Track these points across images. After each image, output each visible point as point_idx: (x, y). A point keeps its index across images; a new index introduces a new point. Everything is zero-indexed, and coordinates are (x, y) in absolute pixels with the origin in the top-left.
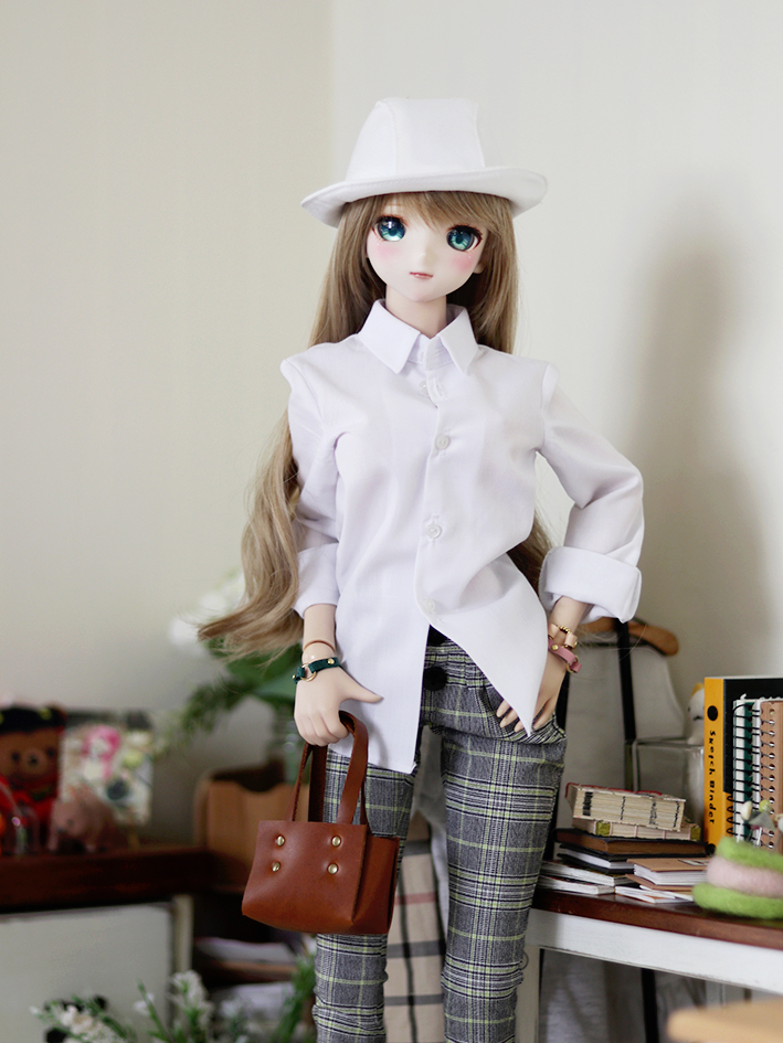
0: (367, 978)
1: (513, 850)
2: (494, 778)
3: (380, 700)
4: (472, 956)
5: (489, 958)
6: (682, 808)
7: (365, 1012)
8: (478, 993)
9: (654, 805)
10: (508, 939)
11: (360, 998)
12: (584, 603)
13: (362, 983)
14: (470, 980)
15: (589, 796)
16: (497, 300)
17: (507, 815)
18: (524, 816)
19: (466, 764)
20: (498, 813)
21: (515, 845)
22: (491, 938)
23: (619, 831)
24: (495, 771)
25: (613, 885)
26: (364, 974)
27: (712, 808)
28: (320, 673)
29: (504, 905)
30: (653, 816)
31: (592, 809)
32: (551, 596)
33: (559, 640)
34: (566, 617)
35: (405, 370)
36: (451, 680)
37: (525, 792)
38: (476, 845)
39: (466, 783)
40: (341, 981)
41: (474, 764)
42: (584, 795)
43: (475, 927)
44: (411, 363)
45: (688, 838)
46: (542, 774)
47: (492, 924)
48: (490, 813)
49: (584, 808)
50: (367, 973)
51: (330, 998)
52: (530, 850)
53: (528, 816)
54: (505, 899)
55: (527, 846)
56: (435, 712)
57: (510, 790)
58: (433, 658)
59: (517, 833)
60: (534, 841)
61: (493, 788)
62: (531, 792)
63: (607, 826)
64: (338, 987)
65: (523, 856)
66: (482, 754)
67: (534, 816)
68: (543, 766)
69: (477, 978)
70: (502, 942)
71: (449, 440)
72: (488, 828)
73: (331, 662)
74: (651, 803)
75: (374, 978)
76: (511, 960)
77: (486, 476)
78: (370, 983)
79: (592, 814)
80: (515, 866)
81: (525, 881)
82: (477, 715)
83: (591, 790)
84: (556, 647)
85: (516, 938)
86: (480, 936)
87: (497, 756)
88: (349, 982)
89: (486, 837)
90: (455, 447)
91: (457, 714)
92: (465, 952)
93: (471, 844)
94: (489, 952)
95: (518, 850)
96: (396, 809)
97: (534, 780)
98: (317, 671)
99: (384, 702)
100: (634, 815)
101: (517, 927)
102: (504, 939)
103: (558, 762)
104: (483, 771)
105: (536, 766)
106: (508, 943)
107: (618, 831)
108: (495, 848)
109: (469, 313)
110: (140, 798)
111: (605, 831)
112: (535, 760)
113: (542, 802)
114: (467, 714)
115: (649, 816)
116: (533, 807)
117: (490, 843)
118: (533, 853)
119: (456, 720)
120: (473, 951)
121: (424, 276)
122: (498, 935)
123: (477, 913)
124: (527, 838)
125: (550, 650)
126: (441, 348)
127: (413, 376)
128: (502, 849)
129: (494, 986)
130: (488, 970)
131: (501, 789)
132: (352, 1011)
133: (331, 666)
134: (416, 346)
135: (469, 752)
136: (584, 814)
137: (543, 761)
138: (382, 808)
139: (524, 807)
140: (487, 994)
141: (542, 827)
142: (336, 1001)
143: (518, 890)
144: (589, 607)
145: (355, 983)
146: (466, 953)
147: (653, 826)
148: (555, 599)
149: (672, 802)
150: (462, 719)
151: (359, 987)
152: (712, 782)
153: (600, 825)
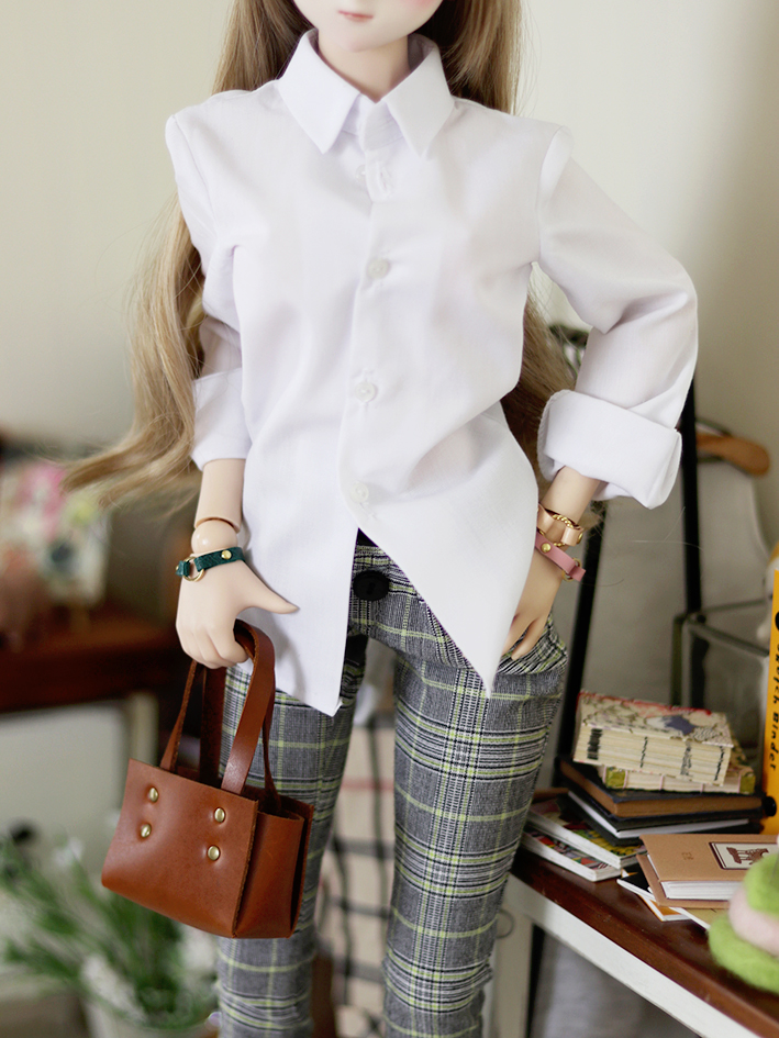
0: (279, 964)
1: (478, 819)
2: (455, 719)
3: (296, 610)
4: (417, 955)
5: (439, 960)
6: (727, 756)
7: (278, 1004)
8: (423, 1005)
9: (688, 750)
10: (467, 934)
11: (270, 988)
12: (596, 480)
13: (272, 970)
14: (413, 986)
15: (596, 734)
16: (479, 41)
17: (471, 772)
18: (496, 773)
19: (420, 694)
20: (458, 770)
21: (481, 812)
22: (442, 935)
23: (637, 781)
24: (457, 711)
25: (618, 867)
26: (274, 958)
27: (774, 748)
28: (211, 572)
29: (463, 892)
30: (687, 763)
31: (601, 751)
32: (552, 462)
33: (553, 535)
34: (569, 499)
35: (338, 146)
36: (395, 587)
37: (498, 740)
38: (427, 808)
39: (418, 721)
40: (244, 967)
41: (429, 696)
42: (590, 733)
43: (422, 917)
44: (346, 134)
45: (735, 789)
46: (525, 712)
47: (445, 916)
48: (447, 767)
49: (590, 750)
50: (279, 958)
51: (230, 984)
52: (504, 816)
53: (502, 773)
54: (465, 883)
55: (498, 812)
56: (375, 627)
57: (476, 739)
58: (368, 560)
59: (484, 796)
60: (510, 804)
61: (452, 734)
62: (508, 740)
63: (621, 775)
64: (239, 973)
65: (494, 827)
66: (440, 685)
67: (512, 771)
68: (527, 703)
69: (421, 986)
70: (459, 940)
71: (387, 266)
72: (443, 789)
73: (227, 555)
74: (684, 749)
75: (291, 963)
76: (471, 960)
77: (444, 315)
78: (284, 969)
79: (600, 757)
80: (480, 840)
81: (495, 857)
82: (430, 637)
83: (599, 727)
84: (547, 547)
85: (480, 931)
86: (429, 930)
87: (460, 690)
88: (254, 969)
89: (441, 800)
90: (396, 275)
91: (404, 633)
92: (408, 947)
93: (422, 806)
94: (440, 952)
95: (486, 819)
96: (322, 746)
97: (512, 723)
98: (205, 569)
99: (301, 613)
100: (660, 762)
101: (482, 916)
102: (461, 935)
103: (552, 694)
104: (441, 708)
105: (514, 706)
106: (468, 940)
107: (635, 782)
108: (451, 816)
109: (442, 54)
110: (89, 569)
111: (618, 781)
112: (513, 697)
113: (523, 750)
114: (417, 635)
115: (680, 765)
116: (510, 760)
117: (446, 808)
118: (508, 819)
119: (403, 641)
120: (418, 948)
121: (360, 17)
122: (453, 930)
123: (425, 899)
124: (500, 801)
125: (538, 549)
126: (388, 117)
127: (349, 156)
128: (462, 818)
129: (445, 996)
130: (437, 976)
131: (464, 737)
132: (260, 1003)
133: (225, 561)
134: (354, 111)
135: (424, 679)
136: (590, 757)
137: (527, 697)
138: (302, 745)
139: (497, 760)
140: (435, 1006)
141: (523, 782)
142: (238, 990)
143: (484, 871)
144: (603, 485)
145: (263, 970)
146: (409, 950)
147: (686, 778)
148: (556, 468)
149: (713, 746)
150: (410, 641)
151: (267, 975)
152: (776, 715)
153: (611, 773)
